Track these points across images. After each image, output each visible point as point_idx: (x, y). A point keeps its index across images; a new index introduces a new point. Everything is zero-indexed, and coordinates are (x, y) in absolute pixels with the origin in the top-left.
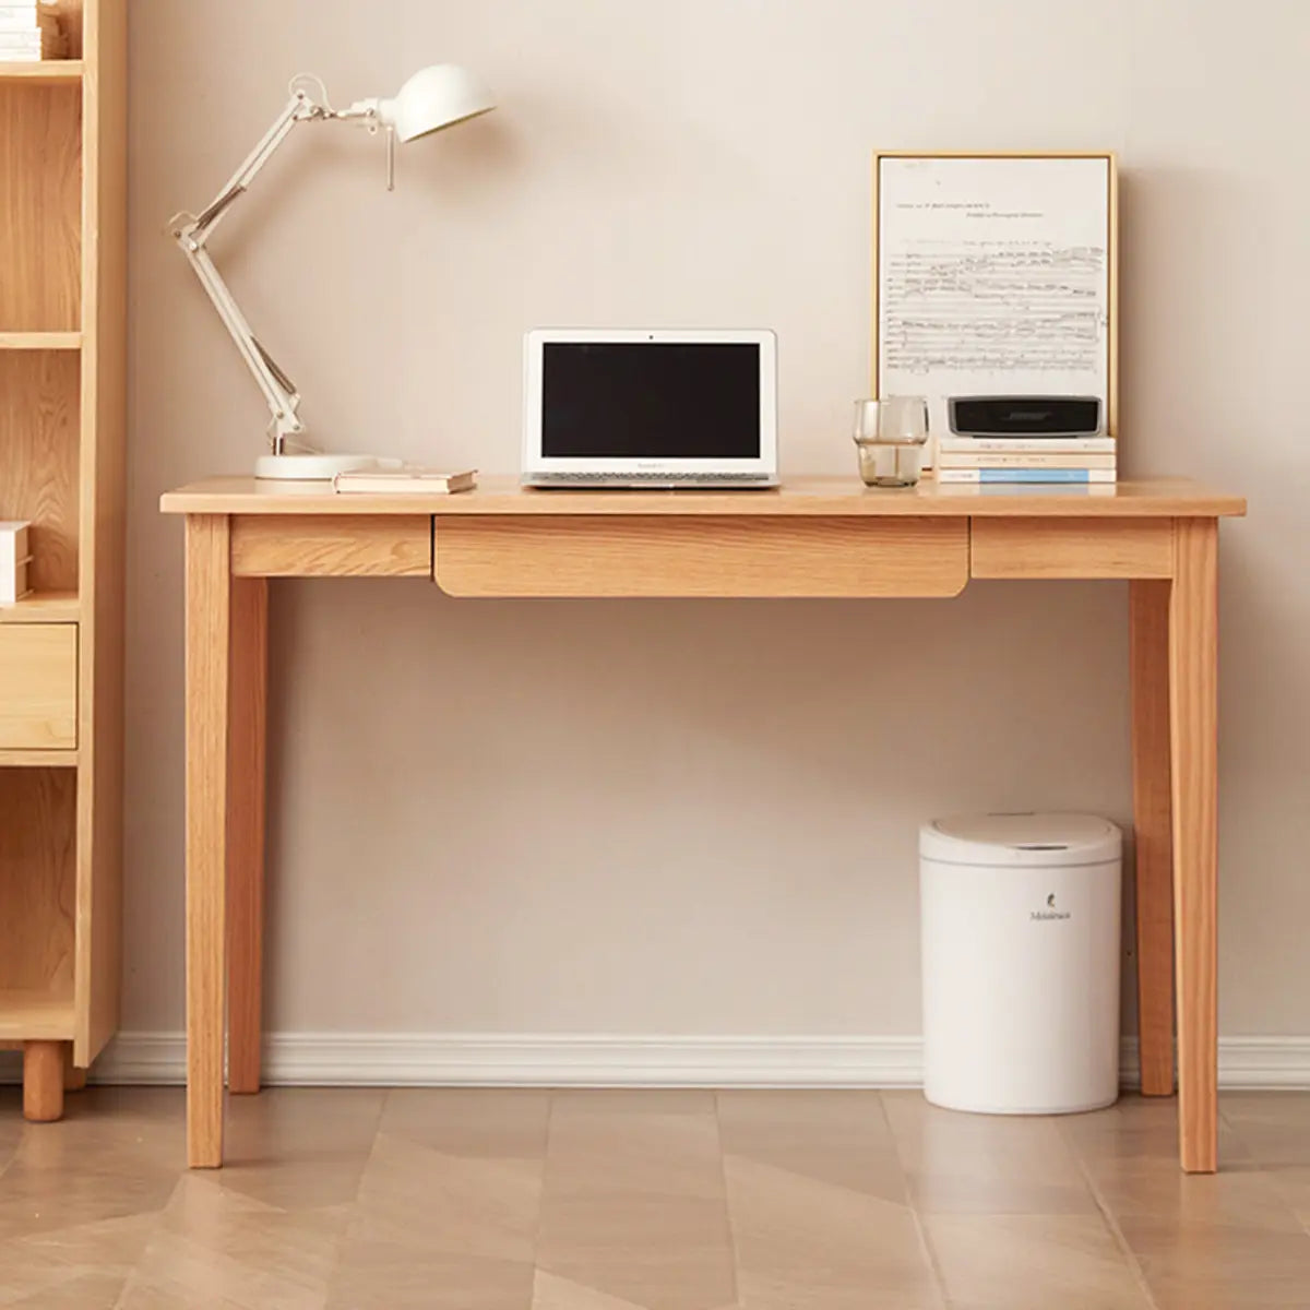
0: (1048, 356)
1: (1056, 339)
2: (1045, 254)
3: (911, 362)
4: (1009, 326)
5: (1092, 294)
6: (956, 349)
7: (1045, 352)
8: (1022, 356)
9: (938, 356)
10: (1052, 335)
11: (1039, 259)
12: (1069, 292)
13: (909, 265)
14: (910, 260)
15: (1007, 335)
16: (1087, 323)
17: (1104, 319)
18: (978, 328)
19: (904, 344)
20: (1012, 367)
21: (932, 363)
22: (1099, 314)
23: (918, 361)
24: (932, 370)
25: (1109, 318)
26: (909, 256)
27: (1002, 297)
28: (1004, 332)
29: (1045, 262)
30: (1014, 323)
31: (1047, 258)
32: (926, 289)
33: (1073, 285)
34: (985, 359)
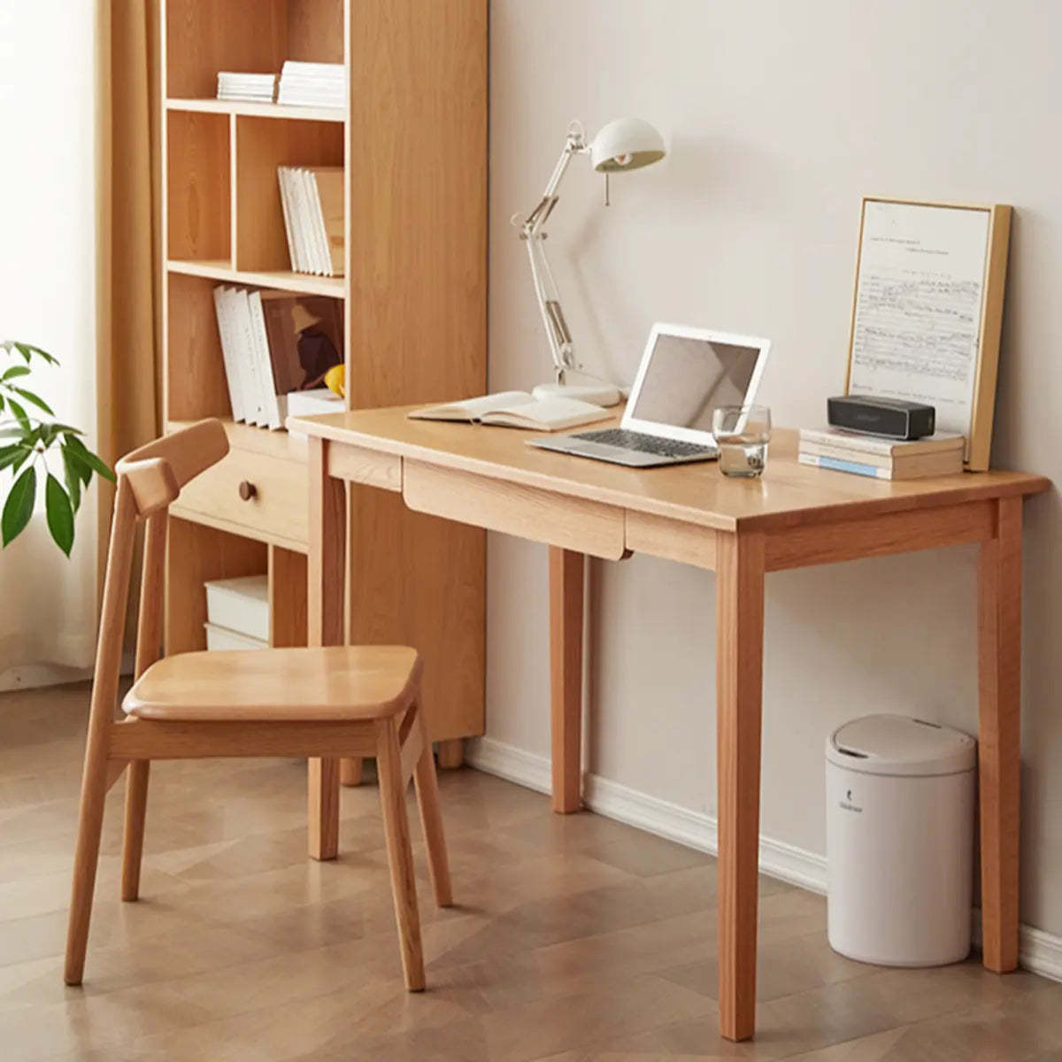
0: (941, 367)
1: (947, 354)
2: (947, 285)
3: (867, 361)
4: (922, 339)
5: (971, 320)
6: (892, 354)
7: (939, 363)
8: (927, 364)
9: (881, 357)
10: (944, 350)
11: (943, 289)
12: (957, 317)
13: (873, 284)
14: (873, 281)
15: (920, 346)
16: (964, 343)
17: (975, 340)
18: (905, 339)
19: (865, 345)
20: (921, 372)
21: (878, 362)
22: (973, 337)
23: (871, 360)
24: (879, 368)
25: (978, 340)
26: (873, 278)
27: (920, 316)
28: (918, 344)
29: (946, 290)
30: (924, 337)
31: (949, 288)
32: (881, 305)
33: (962, 312)
34: (906, 364)
